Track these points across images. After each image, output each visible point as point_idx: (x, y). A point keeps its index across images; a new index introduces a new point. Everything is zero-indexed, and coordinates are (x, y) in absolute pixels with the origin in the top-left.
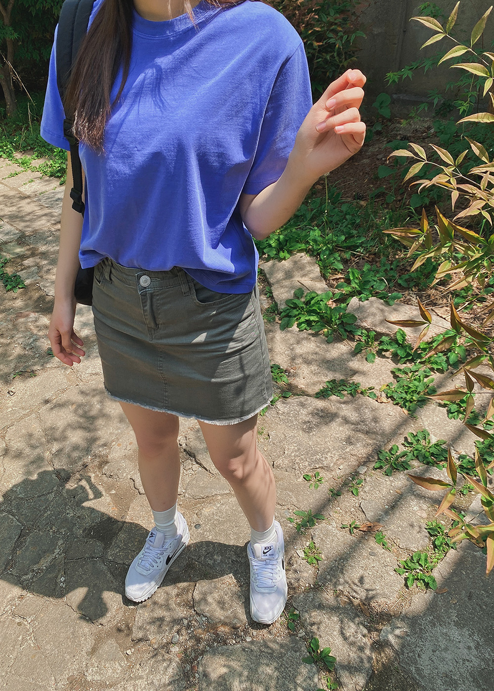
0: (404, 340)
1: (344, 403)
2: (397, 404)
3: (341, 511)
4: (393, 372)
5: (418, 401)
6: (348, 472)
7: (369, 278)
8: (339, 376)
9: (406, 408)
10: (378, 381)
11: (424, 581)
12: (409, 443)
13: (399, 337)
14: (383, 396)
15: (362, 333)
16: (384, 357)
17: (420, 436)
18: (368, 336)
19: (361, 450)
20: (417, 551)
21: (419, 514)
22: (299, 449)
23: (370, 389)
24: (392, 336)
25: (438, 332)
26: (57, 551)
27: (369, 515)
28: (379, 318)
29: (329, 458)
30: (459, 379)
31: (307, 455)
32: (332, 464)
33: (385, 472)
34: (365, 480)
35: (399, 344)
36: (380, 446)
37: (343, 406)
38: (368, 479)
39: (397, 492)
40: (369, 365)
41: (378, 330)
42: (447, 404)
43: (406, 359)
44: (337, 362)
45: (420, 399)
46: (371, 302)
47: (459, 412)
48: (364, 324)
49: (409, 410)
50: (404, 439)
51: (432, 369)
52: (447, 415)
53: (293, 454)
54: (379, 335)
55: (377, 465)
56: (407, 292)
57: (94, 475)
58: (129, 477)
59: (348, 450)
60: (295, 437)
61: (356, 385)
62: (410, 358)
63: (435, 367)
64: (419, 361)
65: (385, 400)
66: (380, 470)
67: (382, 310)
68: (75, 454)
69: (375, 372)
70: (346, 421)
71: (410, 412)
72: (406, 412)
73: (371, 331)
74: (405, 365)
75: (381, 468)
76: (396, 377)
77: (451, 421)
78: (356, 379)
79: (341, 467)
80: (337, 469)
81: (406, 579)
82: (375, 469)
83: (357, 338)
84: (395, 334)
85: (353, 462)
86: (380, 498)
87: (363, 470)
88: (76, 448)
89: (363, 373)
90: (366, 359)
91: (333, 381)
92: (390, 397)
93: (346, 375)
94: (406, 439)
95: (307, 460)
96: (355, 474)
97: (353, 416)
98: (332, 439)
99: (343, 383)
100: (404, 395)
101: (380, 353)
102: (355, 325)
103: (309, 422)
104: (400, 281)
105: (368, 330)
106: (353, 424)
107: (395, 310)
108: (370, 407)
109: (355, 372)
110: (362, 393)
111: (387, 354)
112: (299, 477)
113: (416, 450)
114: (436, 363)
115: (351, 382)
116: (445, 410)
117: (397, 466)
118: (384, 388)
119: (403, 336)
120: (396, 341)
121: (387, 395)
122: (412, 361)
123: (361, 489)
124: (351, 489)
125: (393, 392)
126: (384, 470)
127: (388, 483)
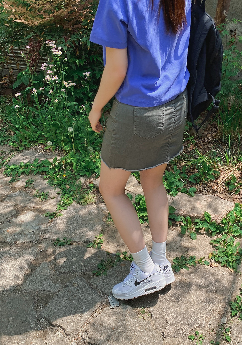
0: (210, 219)
1: (191, 273)
2: (224, 266)
4: (211, 244)
6: (216, 325)
7: (173, 180)
8: (180, 255)
9: (230, 267)
10: (205, 252)
13: (207, 218)
14: (213, 262)
15: (181, 219)
16: (201, 234)
18: (187, 221)
19: (218, 305)
23: (203, 259)
24: (201, 217)
25: (229, 210)
28: (189, 207)
29: (201, 318)
31: (184, 320)
32: (204, 322)
33: (240, 318)
34: (230, 327)
35: (208, 223)
36: (229, 300)
37: (192, 275)
38: (232, 326)
40: (194, 241)
41: (192, 215)
43: (216, 232)
44: (173, 244)
45: (237, 259)
46: (180, 196)
48: (181, 212)
50: (240, 290)
51: (234, 236)
54: (193, 218)
55: (233, 314)
56: (196, 186)
59: (210, 308)
61: (193, 258)
62: (218, 231)
63: (235, 234)
64: (224, 232)
65: (214, 264)
66: (235, 318)
69: (201, 246)
70: (199, 286)
71: (234, 270)
72: (231, 270)
73: (186, 216)
74: (216, 237)
75: (235, 315)
76: (214, 246)
78: (191, 253)
79: (210, 323)
80: (208, 325)
82: (232, 317)
83: (177, 223)
84: (204, 215)
85: (216, 316)
87: (225, 320)
89: (194, 249)
90: (191, 237)
91: (177, 258)
92: (217, 262)
93: (182, 252)
95: (186, 324)
96: (221, 326)
97: (202, 282)
98: (196, 303)
99: (184, 258)
100: (226, 258)
101: (197, 231)
102: (175, 214)
104: (190, 180)
106: (204, 287)
108: (209, 272)
109: (187, 249)
110: (199, 262)
111: (202, 231)
114: (236, 231)
115: (188, 256)
118: (211, 256)
119: (209, 216)
120: (205, 220)
121: (215, 261)
122: (220, 233)
123: (231, 335)
124: (224, 337)
125: (218, 258)
126: (238, 316)
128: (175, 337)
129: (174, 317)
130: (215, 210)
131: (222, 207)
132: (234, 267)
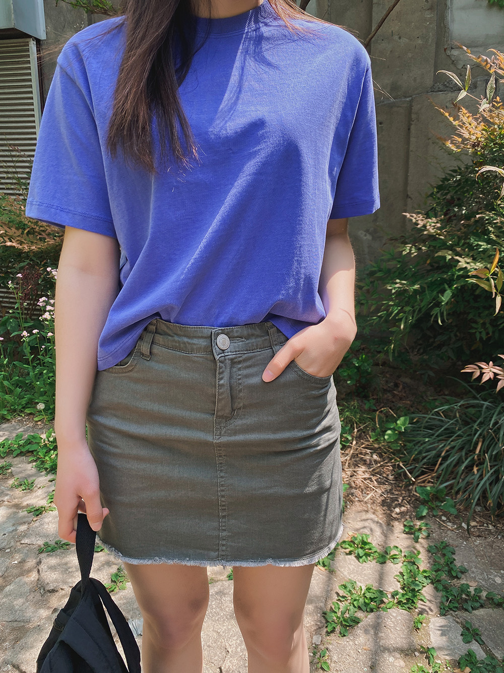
12: (343, 597)
17: (349, 586)
21: (398, 664)
33: (340, 633)
34: (327, 649)
36: (321, 608)
38: (330, 647)
39: (365, 650)
42: (352, 551)
47: (367, 555)
49: (324, 566)
50: (336, 595)
52: (357, 561)
55: (329, 629)
66: (333, 634)
71: (326, 568)
72: (322, 568)
75: (333, 631)
77: (363, 565)
82: (328, 633)
86: (355, 662)
113: (355, 600)
117: (350, 624)
123: (329, 661)
124: (319, 665)
126: (338, 632)
127: (351, 643)
132: (326, 564)
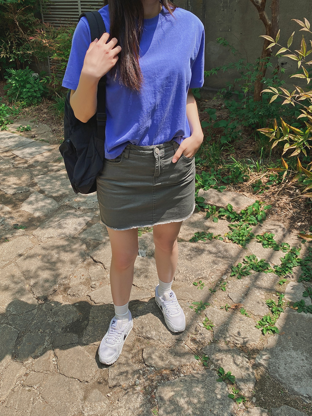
0: (232, 209)
1: (206, 244)
2: (235, 243)
3: (218, 300)
4: (229, 227)
5: (246, 240)
6: (217, 279)
7: (207, 178)
8: (200, 230)
9: (240, 244)
10: (222, 232)
11: (271, 330)
12: (246, 262)
13: (229, 208)
14: (227, 239)
15: (209, 207)
16: (222, 219)
17: (251, 258)
18: (212, 209)
19: (222, 266)
20: (264, 316)
21: (261, 297)
22: (187, 269)
23: (219, 236)
24: (225, 208)
25: (249, 205)
26: (46, 343)
27: (234, 300)
28: (216, 199)
29: (205, 273)
30: (264, 228)
31: (193, 272)
32: (208, 276)
33: (237, 277)
34: (227, 282)
35: (230, 212)
36: (231, 264)
37: (206, 245)
38: (229, 282)
39: (246, 287)
40: (216, 224)
41: (217, 205)
42: (261, 241)
43: (235, 219)
44: (197, 223)
45: (247, 239)
46: (211, 191)
47: (268, 244)
48: (209, 202)
49: (242, 245)
50: (243, 260)
51: (249, 224)
52: (262, 247)
53: (184, 272)
54: (218, 208)
55: (232, 274)
56: (227, 186)
57: (62, 296)
58: (86, 294)
59: (214, 267)
60: (183, 263)
61: (211, 234)
62: (237, 219)
63: (251, 222)
64: (242, 220)
65: (228, 241)
66: (234, 277)
67: (217, 195)
68: (47, 285)
69: (220, 227)
70: (210, 252)
71: (243, 246)
72: (240, 246)
73: (213, 206)
74: (234, 223)
75: (234, 275)
76: (231, 229)
77: (265, 249)
78: (210, 231)
79: (213, 277)
80: (211, 278)
81: (262, 331)
82: (231, 276)
83: (206, 210)
84: (227, 206)
85: (219, 273)
86: (239, 291)
87: (225, 277)
88: (47, 281)
89: (213, 228)
90: (213, 221)
91: (198, 233)
92: (230, 239)
93: (204, 229)
94: (244, 260)
95: (193, 275)
96: (221, 280)
97: (214, 250)
98: (204, 263)
99: (204, 233)
100: (238, 238)
101: (220, 217)
102: (204, 203)
103: (189, 255)
104: (223, 180)
105: (212, 205)
106: (214, 254)
107: (225, 194)
108: (221, 244)
109: (209, 228)
110: (215, 238)
111: (224, 217)
112: (191, 284)
113: (251, 265)
114: (251, 220)
115: (208, 233)
116: (261, 244)
117: (243, 274)
118: (226, 235)
119: (231, 207)
120: (228, 210)
121: (229, 238)
122: (238, 220)
123: (226, 287)
124: (221, 288)
125: (231, 236)
126: (237, 276)
127: (240, 282)
128: (183, 282)
129: (185, 269)
130: (237, 203)
131: (244, 202)
132: (243, 244)
